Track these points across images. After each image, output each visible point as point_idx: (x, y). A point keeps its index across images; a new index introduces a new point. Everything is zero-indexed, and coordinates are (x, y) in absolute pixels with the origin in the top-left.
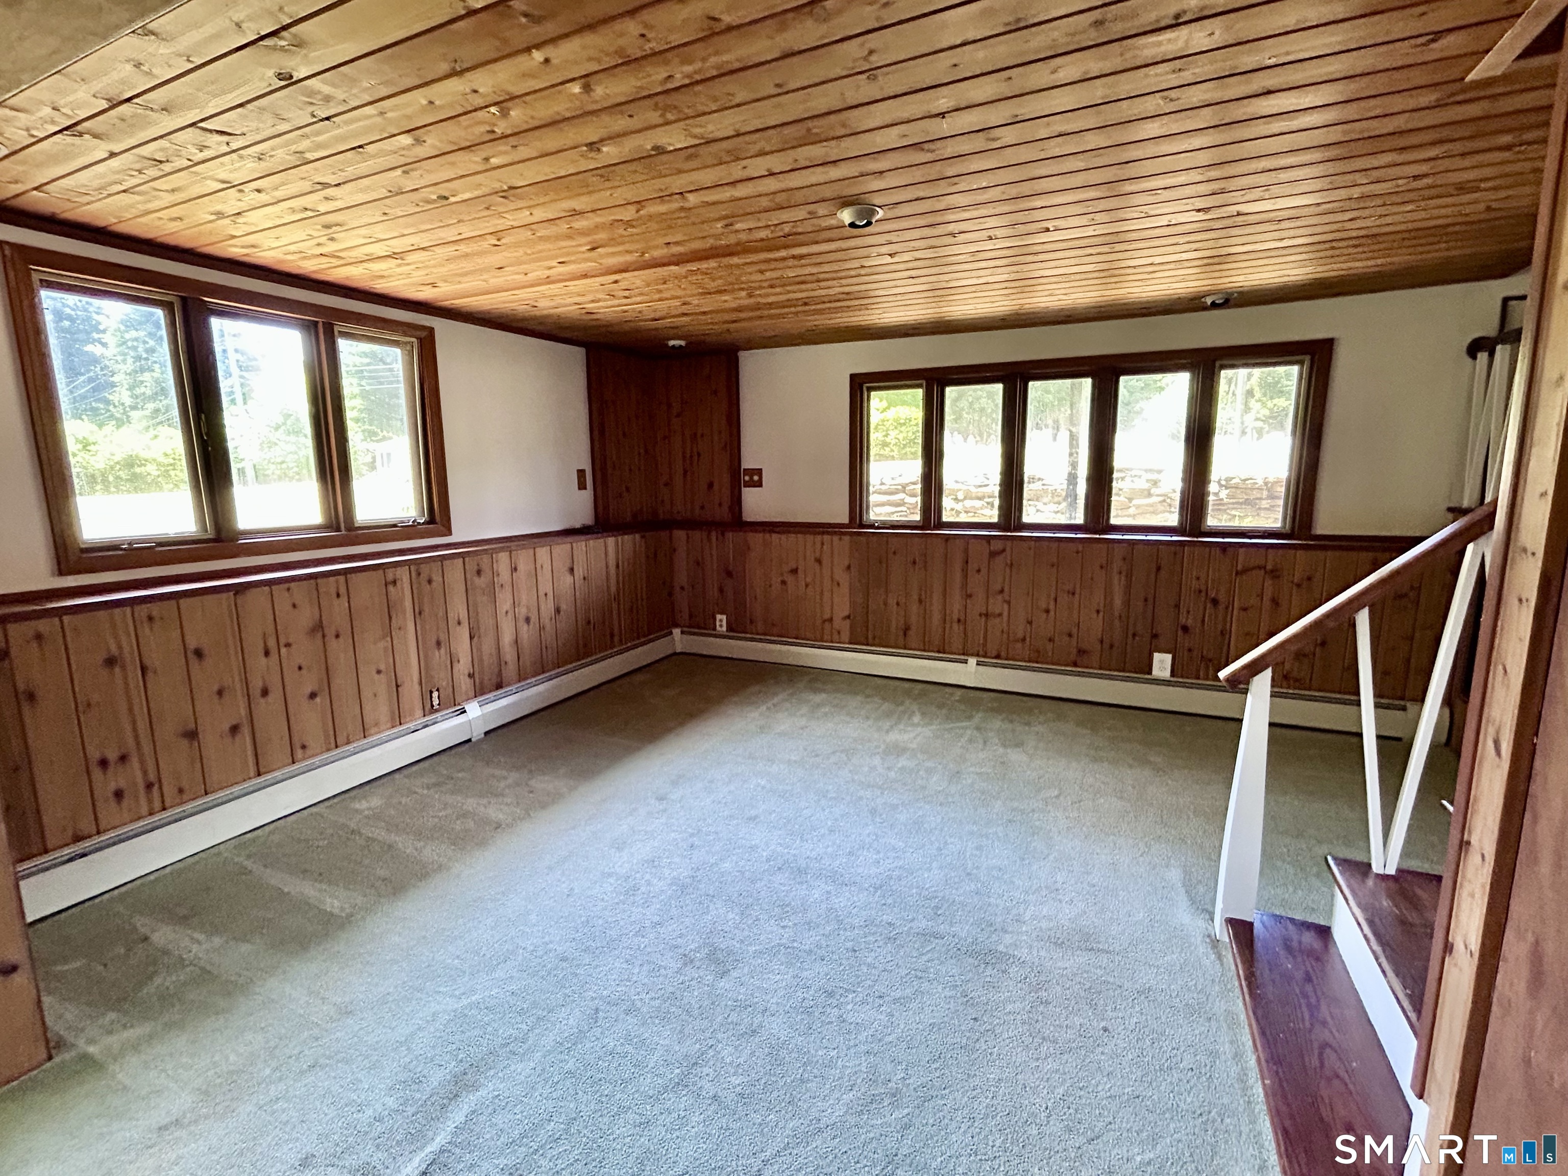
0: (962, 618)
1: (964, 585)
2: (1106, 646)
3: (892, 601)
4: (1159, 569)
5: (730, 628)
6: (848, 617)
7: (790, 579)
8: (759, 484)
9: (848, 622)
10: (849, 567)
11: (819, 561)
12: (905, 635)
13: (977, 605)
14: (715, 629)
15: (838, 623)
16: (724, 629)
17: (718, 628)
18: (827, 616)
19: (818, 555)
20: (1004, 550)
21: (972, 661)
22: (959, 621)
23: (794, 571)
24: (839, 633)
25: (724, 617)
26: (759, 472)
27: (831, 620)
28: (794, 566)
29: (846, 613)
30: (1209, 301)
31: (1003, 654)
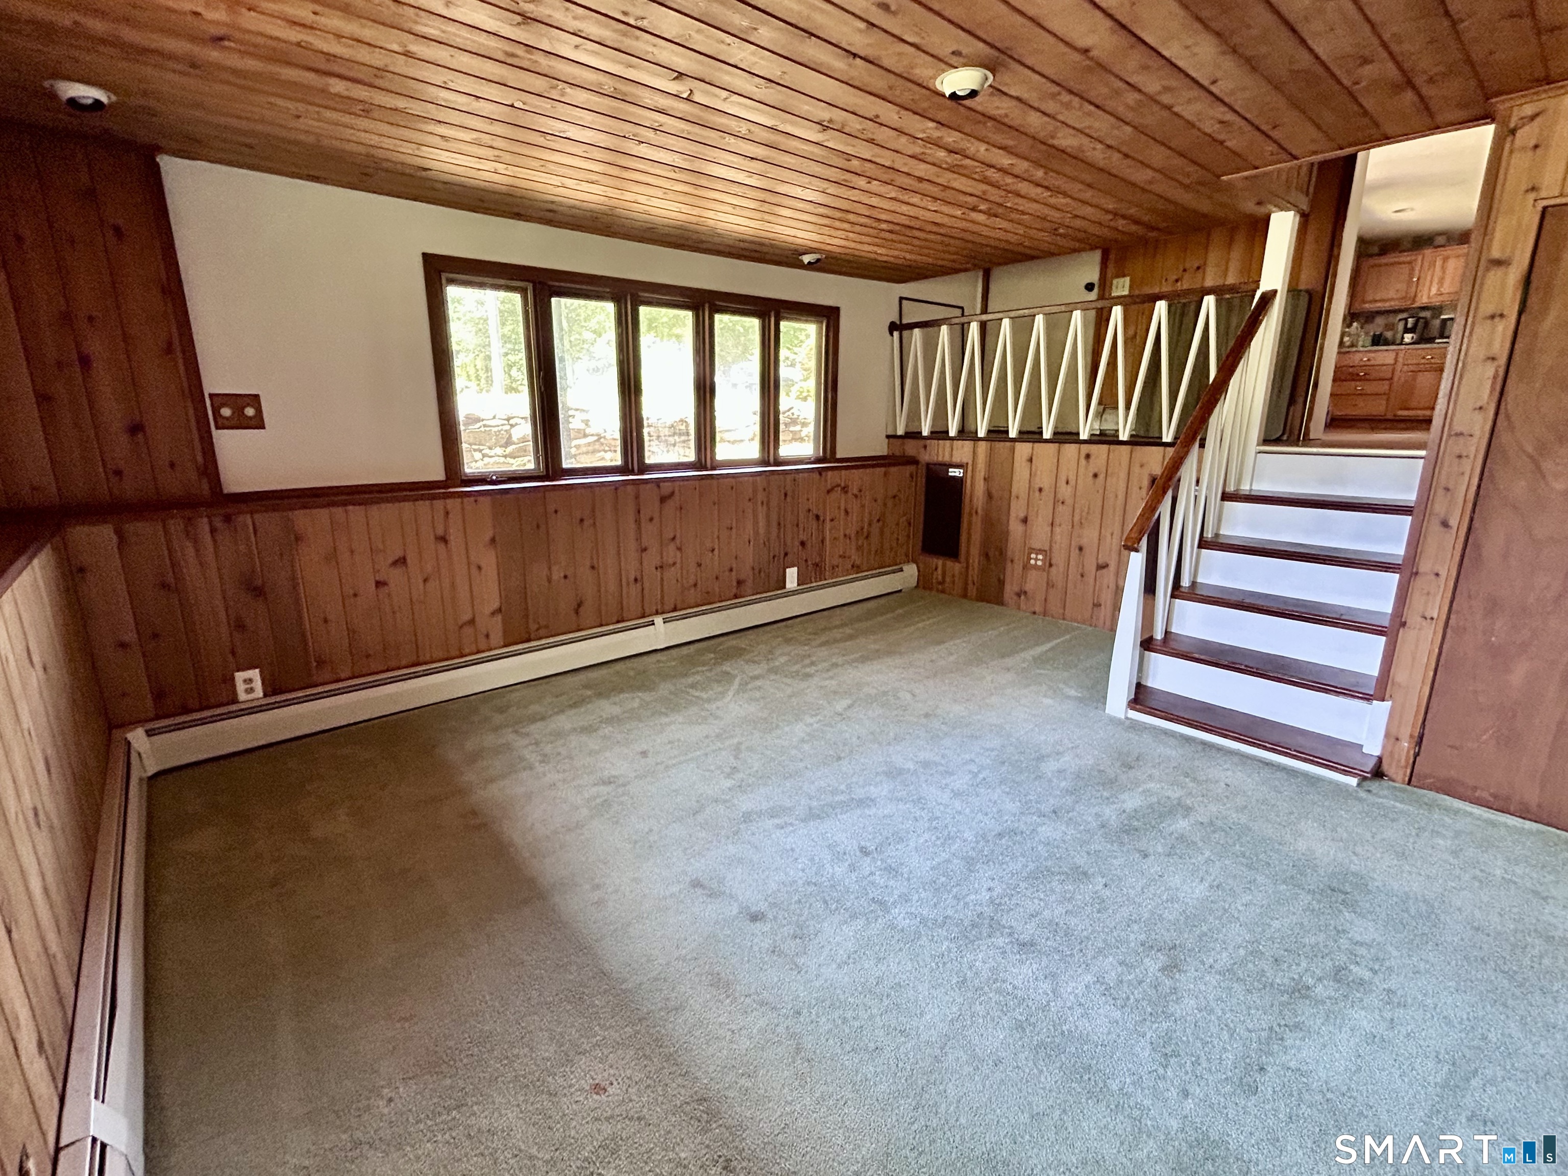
0: (639, 577)
1: (638, 539)
2: (757, 571)
3: (557, 575)
4: (786, 495)
5: (273, 688)
6: (499, 610)
7: (395, 577)
8: (258, 423)
9: (499, 618)
10: (493, 540)
11: (443, 539)
12: (577, 612)
13: (652, 559)
14: (235, 701)
15: (483, 623)
16: (259, 693)
17: (242, 696)
18: (466, 617)
19: (440, 532)
20: (672, 494)
21: (658, 620)
22: (636, 580)
23: (402, 561)
24: (487, 636)
25: (255, 674)
26: (255, 400)
27: (472, 622)
28: (399, 553)
29: (496, 605)
30: (806, 259)
31: (679, 607)
